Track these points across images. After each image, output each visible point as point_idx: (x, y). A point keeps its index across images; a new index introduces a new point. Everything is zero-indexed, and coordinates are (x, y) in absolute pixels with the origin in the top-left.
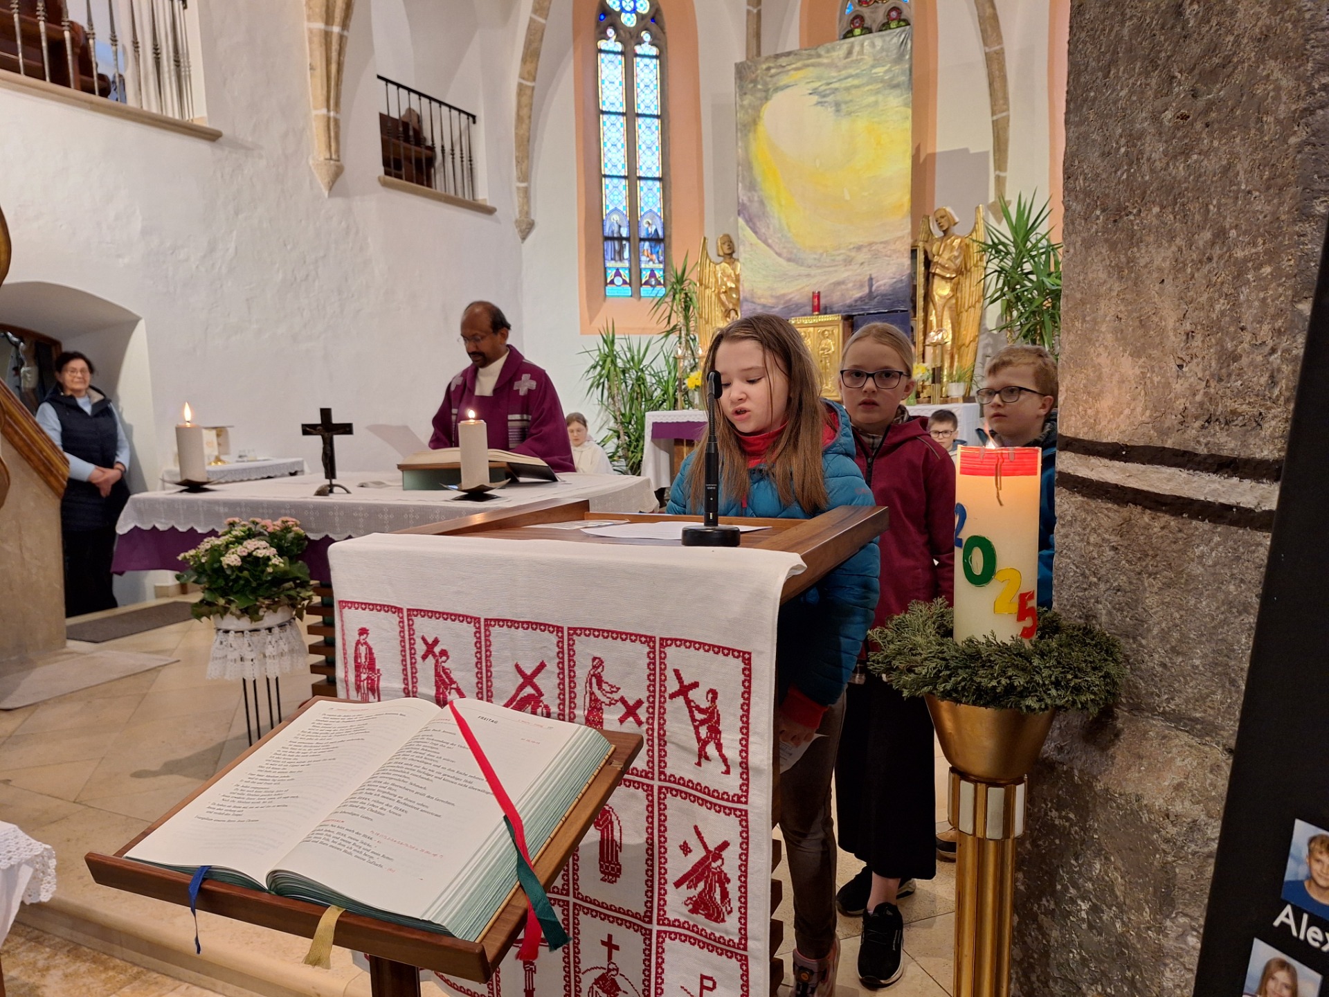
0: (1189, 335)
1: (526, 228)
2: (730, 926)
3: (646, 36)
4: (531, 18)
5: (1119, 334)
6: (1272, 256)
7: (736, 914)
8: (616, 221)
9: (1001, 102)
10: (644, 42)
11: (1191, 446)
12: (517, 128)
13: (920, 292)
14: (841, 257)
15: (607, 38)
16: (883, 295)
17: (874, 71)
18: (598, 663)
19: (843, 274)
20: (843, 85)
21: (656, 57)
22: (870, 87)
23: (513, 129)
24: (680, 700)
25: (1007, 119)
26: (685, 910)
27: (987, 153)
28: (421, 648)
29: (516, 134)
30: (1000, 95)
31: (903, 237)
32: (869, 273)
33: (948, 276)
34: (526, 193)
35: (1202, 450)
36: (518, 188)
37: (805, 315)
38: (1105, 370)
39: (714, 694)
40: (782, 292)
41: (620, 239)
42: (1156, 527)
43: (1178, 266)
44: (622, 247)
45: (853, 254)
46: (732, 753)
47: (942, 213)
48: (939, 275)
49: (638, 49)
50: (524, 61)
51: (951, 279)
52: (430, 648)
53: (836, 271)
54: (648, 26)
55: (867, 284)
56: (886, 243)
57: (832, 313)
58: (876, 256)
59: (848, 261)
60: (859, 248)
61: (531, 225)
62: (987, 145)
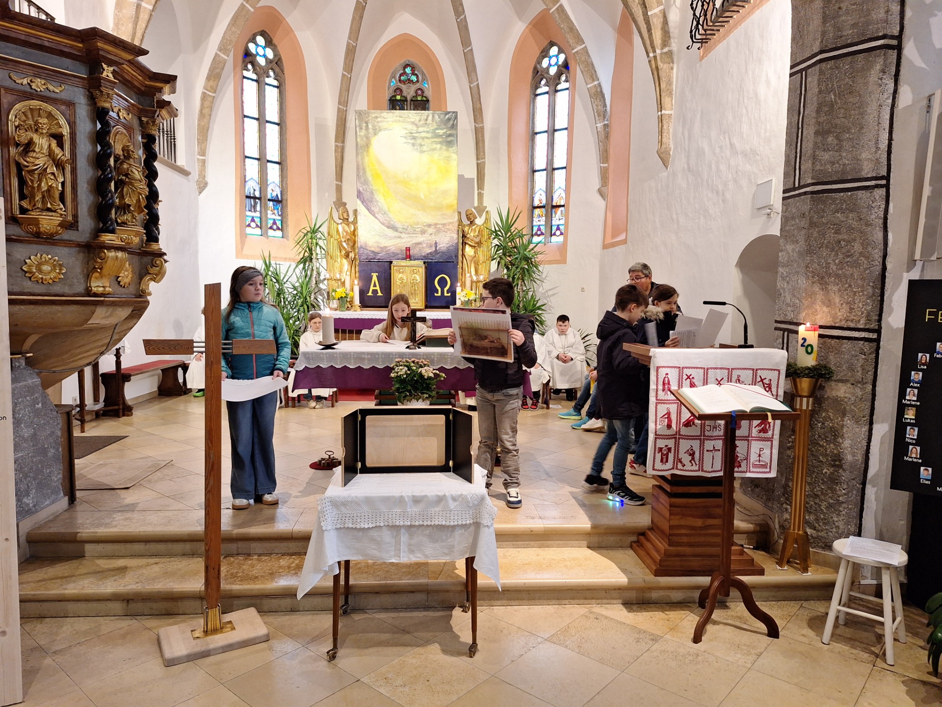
0: (842, 304)
1: (202, 186)
2: (770, 433)
3: (271, 73)
4: (216, 53)
5: (823, 303)
6: (862, 291)
7: (772, 430)
8: (253, 186)
9: (482, 154)
10: (271, 77)
11: (843, 326)
12: (199, 120)
13: (460, 252)
14: (419, 230)
15: (247, 70)
16: (443, 253)
17: (437, 131)
18: (739, 376)
19: (420, 238)
20: (420, 136)
21: (277, 87)
22: (435, 140)
23: (197, 120)
24: (761, 382)
25: (484, 163)
26: (757, 433)
27: (474, 179)
28: (685, 377)
29: (199, 125)
30: (482, 150)
31: (453, 222)
32: (434, 240)
33: (474, 245)
34: (204, 162)
35: (845, 326)
36: (198, 159)
37: (398, 259)
38: (818, 310)
39: (771, 380)
40: (386, 245)
41: (255, 198)
42: (833, 342)
43: (839, 290)
44: (256, 203)
45: (426, 228)
46: (774, 393)
47: (471, 212)
48: (469, 244)
49: (268, 80)
50: (208, 78)
51: (474, 247)
52: (689, 377)
53: (416, 237)
54: (273, 67)
55: (434, 246)
56: (444, 225)
57: (415, 259)
58: (438, 231)
59: (423, 232)
60: (429, 226)
61: (206, 184)
62: (474, 175)
